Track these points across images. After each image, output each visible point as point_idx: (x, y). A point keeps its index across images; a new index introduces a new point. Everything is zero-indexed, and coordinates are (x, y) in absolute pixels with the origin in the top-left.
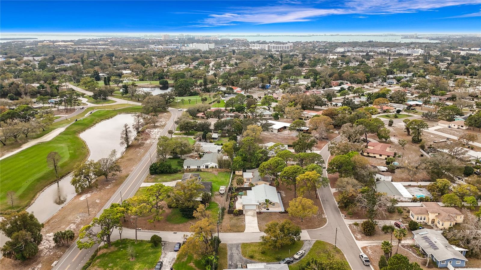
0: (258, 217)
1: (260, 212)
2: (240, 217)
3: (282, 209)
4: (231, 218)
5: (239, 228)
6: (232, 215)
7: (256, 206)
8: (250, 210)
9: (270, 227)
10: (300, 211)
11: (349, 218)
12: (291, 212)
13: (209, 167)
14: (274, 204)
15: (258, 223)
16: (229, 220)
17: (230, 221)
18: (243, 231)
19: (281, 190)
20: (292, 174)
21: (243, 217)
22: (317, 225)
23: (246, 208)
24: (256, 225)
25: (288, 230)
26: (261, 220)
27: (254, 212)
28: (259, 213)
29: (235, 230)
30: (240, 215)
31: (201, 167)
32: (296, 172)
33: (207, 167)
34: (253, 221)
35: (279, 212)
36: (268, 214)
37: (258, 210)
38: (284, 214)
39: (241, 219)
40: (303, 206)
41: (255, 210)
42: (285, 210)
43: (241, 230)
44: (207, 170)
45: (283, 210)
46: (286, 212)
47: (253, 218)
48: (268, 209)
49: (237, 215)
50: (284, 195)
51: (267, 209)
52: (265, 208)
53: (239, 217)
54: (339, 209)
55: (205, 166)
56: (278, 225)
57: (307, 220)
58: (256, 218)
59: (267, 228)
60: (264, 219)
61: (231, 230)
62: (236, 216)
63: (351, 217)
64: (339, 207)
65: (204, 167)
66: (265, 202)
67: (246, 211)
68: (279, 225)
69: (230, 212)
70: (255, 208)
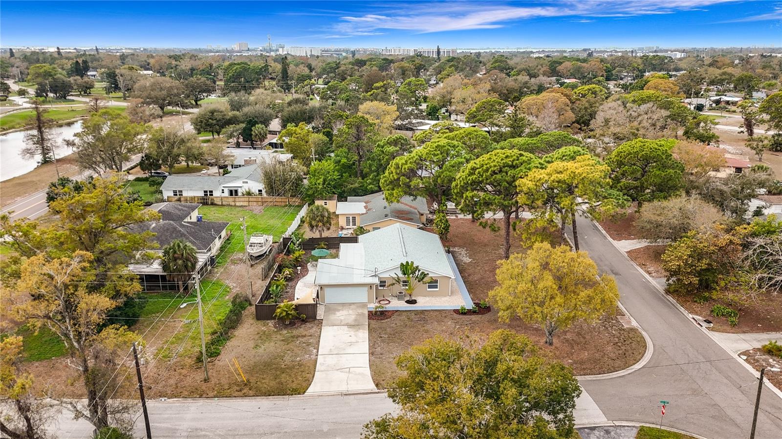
0: (371, 330)
1: (382, 313)
2: (302, 330)
3: (464, 301)
4: (264, 337)
5: (284, 377)
6: (271, 323)
7: (366, 289)
8: (343, 305)
9: (418, 373)
10: (552, 298)
11: (729, 328)
12: (508, 303)
13: (240, 194)
14: (433, 284)
15: (372, 354)
16: (251, 344)
17: (256, 346)
18: (299, 391)
19: (455, 246)
20: (501, 171)
21: (312, 331)
22: (612, 355)
23: (330, 296)
24: (363, 360)
25: (520, 383)
26: (383, 341)
27: (360, 311)
28: (377, 316)
29: (269, 382)
30: (304, 321)
31: (217, 194)
32: (513, 167)
33: (233, 193)
34: (351, 344)
35: (456, 311)
36: (413, 316)
37: (372, 306)
38: (474, 318)
39: (304, 340)
40: (559, 279)
41: (364, 305)
42: (477, 304)
43: (294, 386)
44: (231, 201)
45: (469, 305)
46: (482, 309)
47: (352, 332)
48: (414, 302)
49: (292, 324)
50: (467, 260)
51: (408, 302)
52: (400, 296)
53: (295, 332)
54: (670, 298)
55: (226, 190)
56: (459, 357)
57: (569, 336)
58: (364, 335)
59: (405, 374)
60: (395, 337)
61: (247, 384)
62: (286, 327)
63: (733, 325)
64: (668, 292)
65: (226, 194)
66: (401, 275)
67: (331, 309)
68: (465, 360)
69: (264, 313)
70: (362, 296)
